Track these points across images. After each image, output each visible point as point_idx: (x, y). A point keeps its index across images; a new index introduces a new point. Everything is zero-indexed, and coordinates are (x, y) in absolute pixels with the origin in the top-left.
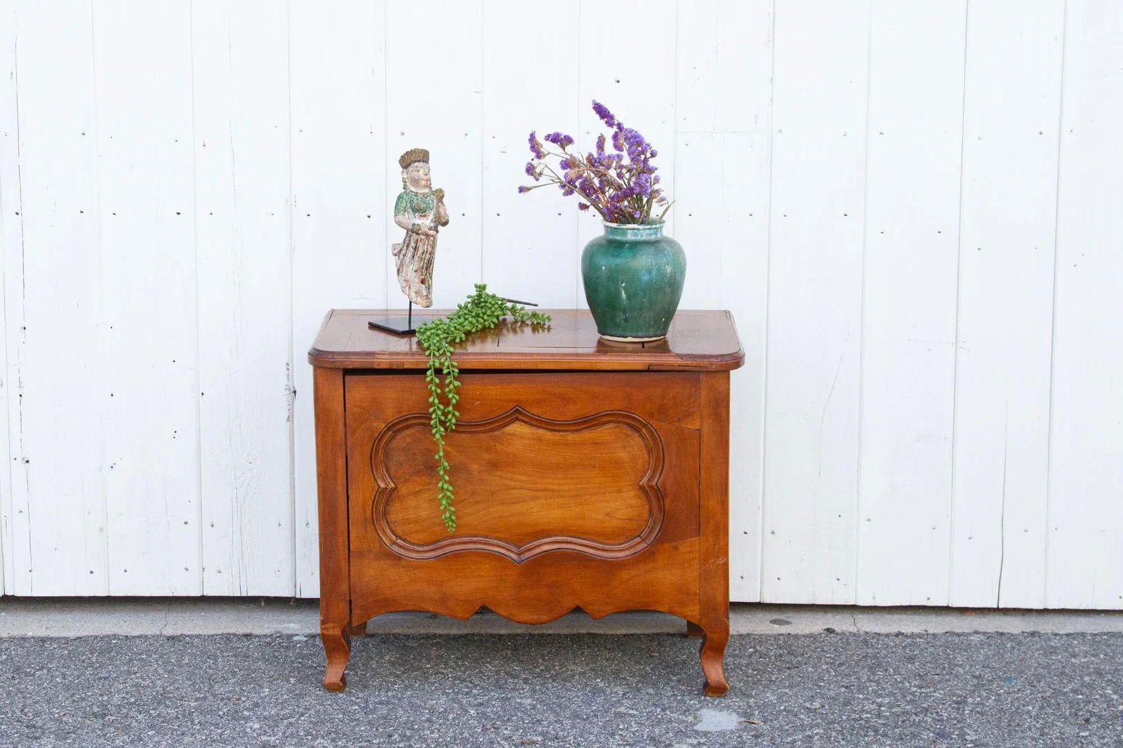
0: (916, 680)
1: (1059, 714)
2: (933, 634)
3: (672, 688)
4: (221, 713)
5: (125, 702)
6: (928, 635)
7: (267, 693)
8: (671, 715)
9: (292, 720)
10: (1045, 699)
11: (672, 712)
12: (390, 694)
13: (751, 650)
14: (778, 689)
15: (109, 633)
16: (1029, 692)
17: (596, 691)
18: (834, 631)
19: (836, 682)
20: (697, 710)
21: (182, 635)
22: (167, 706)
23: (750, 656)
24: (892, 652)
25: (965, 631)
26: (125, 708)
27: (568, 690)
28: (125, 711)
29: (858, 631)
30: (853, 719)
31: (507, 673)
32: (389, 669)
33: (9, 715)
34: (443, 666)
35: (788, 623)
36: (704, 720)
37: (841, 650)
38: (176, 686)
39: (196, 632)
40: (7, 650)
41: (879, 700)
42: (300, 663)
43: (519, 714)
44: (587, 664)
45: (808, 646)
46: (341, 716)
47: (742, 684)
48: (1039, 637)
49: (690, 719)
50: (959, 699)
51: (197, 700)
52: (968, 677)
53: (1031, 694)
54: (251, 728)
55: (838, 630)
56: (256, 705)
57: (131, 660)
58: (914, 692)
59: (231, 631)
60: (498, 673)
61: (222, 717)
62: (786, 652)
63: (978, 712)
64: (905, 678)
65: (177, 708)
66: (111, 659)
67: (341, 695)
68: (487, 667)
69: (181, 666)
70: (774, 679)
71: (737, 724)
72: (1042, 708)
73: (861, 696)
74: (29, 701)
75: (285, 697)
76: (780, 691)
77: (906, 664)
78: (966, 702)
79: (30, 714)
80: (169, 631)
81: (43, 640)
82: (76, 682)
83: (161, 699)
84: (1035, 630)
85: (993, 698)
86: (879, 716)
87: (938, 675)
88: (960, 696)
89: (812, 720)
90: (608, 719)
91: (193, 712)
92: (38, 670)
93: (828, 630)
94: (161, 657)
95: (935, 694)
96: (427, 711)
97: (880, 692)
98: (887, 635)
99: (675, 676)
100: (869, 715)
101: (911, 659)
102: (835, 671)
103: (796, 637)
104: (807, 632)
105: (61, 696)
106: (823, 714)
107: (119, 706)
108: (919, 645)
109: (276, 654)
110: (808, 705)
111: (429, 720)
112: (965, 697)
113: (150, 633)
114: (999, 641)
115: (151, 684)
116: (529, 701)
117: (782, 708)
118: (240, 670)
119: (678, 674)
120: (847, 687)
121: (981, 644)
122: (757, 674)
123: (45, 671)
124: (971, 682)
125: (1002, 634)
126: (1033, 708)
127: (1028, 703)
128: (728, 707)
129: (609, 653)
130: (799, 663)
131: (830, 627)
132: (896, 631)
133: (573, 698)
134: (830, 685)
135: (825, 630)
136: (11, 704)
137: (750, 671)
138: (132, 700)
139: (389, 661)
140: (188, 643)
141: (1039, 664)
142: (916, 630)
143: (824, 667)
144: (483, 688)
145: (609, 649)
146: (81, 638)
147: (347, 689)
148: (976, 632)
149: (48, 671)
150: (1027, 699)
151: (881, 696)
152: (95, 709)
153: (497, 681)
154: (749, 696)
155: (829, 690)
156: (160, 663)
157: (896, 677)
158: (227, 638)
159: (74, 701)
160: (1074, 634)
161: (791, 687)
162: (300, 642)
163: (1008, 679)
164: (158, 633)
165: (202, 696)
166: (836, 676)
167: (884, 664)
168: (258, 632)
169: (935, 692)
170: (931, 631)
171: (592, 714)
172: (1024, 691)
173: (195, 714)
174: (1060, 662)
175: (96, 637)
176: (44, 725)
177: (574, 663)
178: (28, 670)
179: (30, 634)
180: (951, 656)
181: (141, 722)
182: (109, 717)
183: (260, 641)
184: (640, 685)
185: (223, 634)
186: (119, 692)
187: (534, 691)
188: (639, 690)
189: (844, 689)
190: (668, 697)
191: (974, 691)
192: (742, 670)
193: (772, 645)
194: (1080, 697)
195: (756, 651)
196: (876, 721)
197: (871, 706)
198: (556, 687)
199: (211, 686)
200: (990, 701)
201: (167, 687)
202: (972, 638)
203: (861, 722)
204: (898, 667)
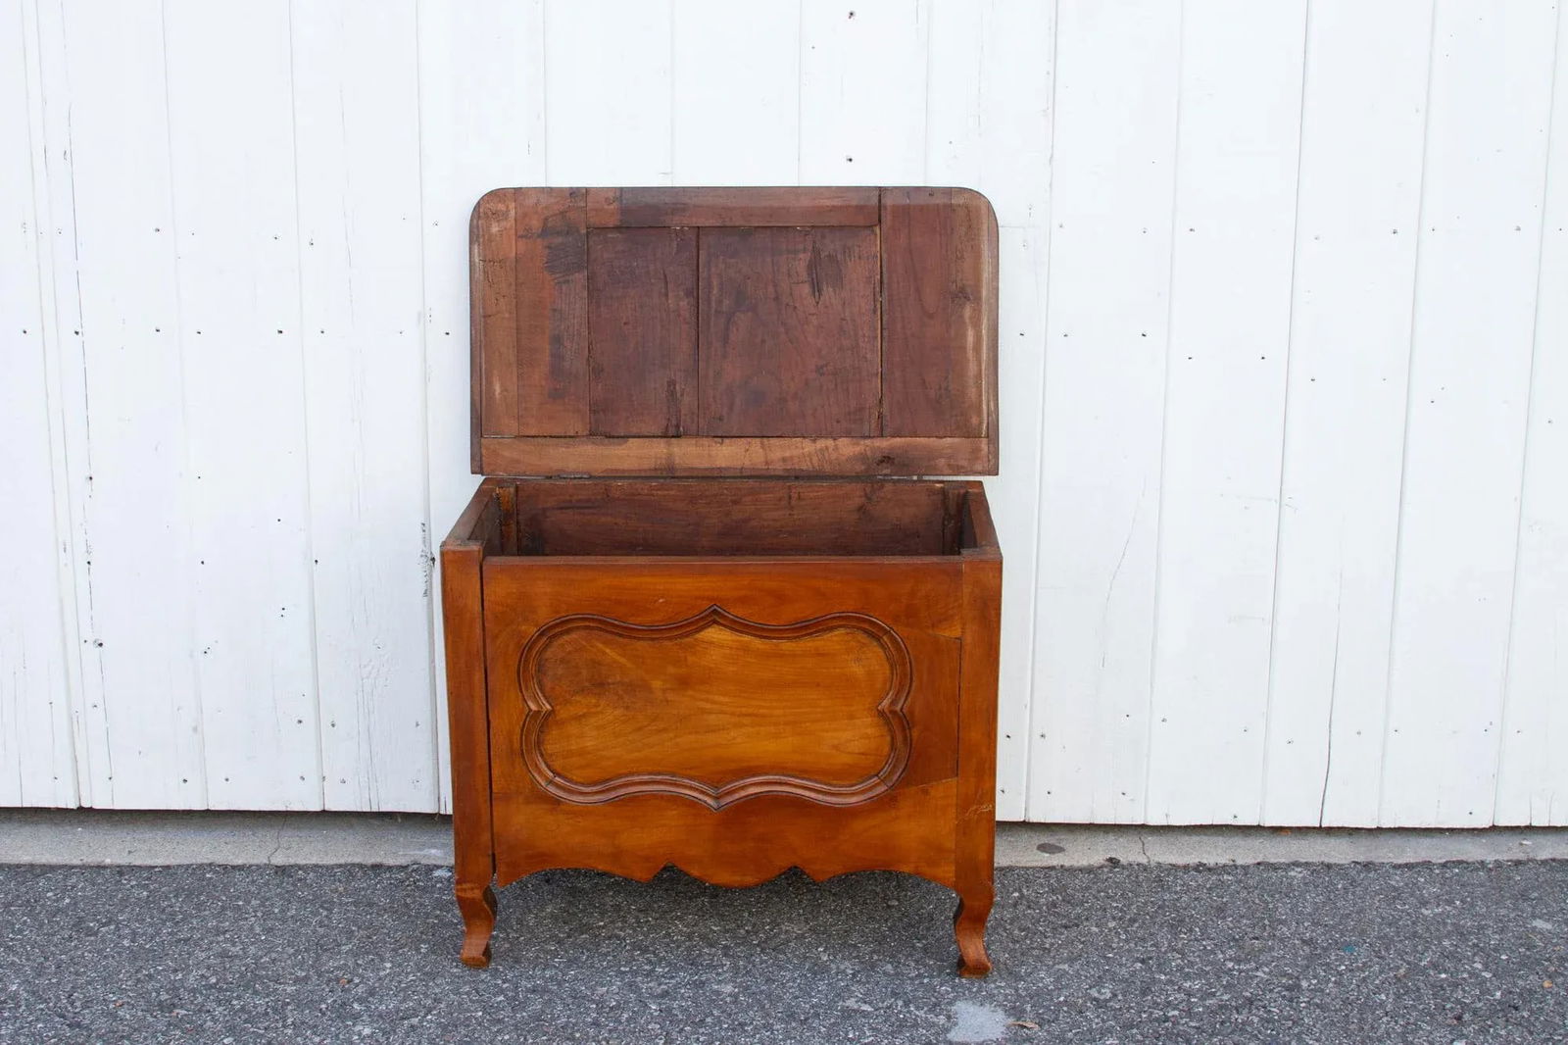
0: (1230, 948)
1: (1421, 1007)
2: (1244, 867)
3: (917, 962)
4: (323, 1006)
5: (203, 983)
6: (1236, 867)
7: (388, 971)
8: (917, 1013)
9: (415, 1021)
10: (1399, 980)
11: (917, 1008)
12: (548, 973)
13: (1016, 894)
14: (1054, 965)
15: (205, 861)
16: (1377, 968)
17: (819, 970)
18: (1119, 861)
19: (1129, 951)
20: (951, 1003)
21: (296, 865)
22: (256, 992)
23: (1015, 905)
24: (1196, 899)
25: (1282, 860)
26: (201, 994)
27: (781, 968)
28: (200, 1000)
29: (1149, 862)
30: (1157, 1020)
31: (703, 937)
32: (550, 930)
33: (51, 1004)
34: (620, 924)
35: (1061, 850)
36: (961, 1023)
37: (1130, 894)
38: (274, 955)
39: (314, 860)
40: (73, 887)
41: (1187, 985)
42: (437, 917)
43: (715, 1012)
44: (806, 922)
45: (1088, 888)
46: (480, 1014)
47: (1007, 955)
48: (1375, 871)
49: (942, 1020)
50: (1290, 982)
51: (297, 980)
52: (1297, 942)
53: (1381, 972)
54: (360, 1035)
55: (1123, 861)
56: (372, 993)
57: (223, 908)
58: (1229, 969)
59: (357, 860)
60: (690, 937)
61: (324, 1014)
62: (1060, 898)
63: (1318, 1005)
64: (1216, 945)
65: (268, 995)
66: (199, 907)
67: (483, 976)
68: (676, 925)
69: (284, 921)
70: (1047, 946)
71: (1003, 1029)
72: (1398, 997)
73: (1163, 977)
74: (82, 980)
75: (411, 977)
76: (1057, 966)
77: (1214, 918)
78: (1299, 987)
79: (78, 1004)
80: (279, 860)
81: (121, 870)
82: (147, 946)
83: (249, 981)
84: (1369, 860)
85: (1333, 979)
86: (1189, 1013)
87: (1257, 939)
88: (1290, 976)
89: (1103, 1020)
90: (832, 1020)
91: (288, 1004)
92: (104, 925)
93: (1111, 860)
94: (262, 904)
95: (1259, 974)
96: (594, 1006)
97: (1187, 970)
98: (1186, 868)
99: (919, 940)
100: (1176, 1013)
101: (1221, 911)
102: (1126, 932)
103: (1072, 871)
104: (1084, 863)
105: (123, 971)
106: (1116, 1009)
107: (194, 991)
108: (1229, 886)
109: (408, 901)
110: (1094, 993)
111: (596, 1024)
112: (1297, 978)
113: (255, 862)
114: (1327, 879)
115: (241, 953)
116: (728, 988)
117: (1062, 999)
118: (359, 928)
119: (924, 937)
120: (1143, 961)
121: (1306, 884)
122: (1026, 937)
123: (112, 927)
124: (1301, 952)
125: (1329, 866)
126: (1387, 995)
127: (1378, 990)
128: (991, 997)
129: (834, 901)
130: (1078, 917)
131: (1113, 856)
132: (1197, 861)
133: (788, 981)
134: (1121, 958)
135: (1107, 860)
136: (59, 983)
137: (1016, 932)
138: (213, 980)
139: (552, 916)
140: (300, 880)
141: (1383, 919)
142: (1223, 860)
143: (1112, 924)
144: (669, 964)
145: (834, 895)
146: (168, 867)
147: (493, 965)
148: (1296, 864)
149: (117, 927)
150: (1377, 982)
151: (1187, 977)
152: (164, 996)
153: (689, 949)
154: (1019, 978)
155: (1121, 965)
156: (259, 914)
157: (1204, 943)
158: (350, 870)
159: (138, 980)
160: (1418, 864)
161: (1071, 960)
162: (440, 880)
163: (1348, 946)
164: (266, 861)
165: (304, 974)
166: (1127, 941)
167: (1187, 920)
168: (390, 861)
169: (1257, 969)
170: (1239, 862)
171: (812, 1011)
172: (1371, 967)
173: (290, 1007)
174: (1408, 914)
175: (189, 866)
176: (92, 1023)
177: (790, 920)
178: (92, 925)
179: (108, 861)
180: (1271, 906)
181: (218, 1020)
182: (177, 1011)
183: (390, 878)
184: (875, 957)
185: (346, 865)
186: (198, 965)
187: (736, 970)
188: (873, 967)
189: (1140, 965)
190: (912, 979)
191: (1308, 967)
192: (1005, 930)
193: (1042, 885)
194: (1443, 976)
195: (1022, 896)
196: (1186, 1023)
197: (1178, 996)
198: (766, 962)
199: (318, 958)
200: (1331, 985)
201: (261, 957)
202: (1292, 873)
203: (1166, 1024)
204: (1206, 925)
